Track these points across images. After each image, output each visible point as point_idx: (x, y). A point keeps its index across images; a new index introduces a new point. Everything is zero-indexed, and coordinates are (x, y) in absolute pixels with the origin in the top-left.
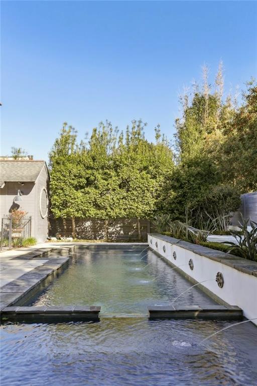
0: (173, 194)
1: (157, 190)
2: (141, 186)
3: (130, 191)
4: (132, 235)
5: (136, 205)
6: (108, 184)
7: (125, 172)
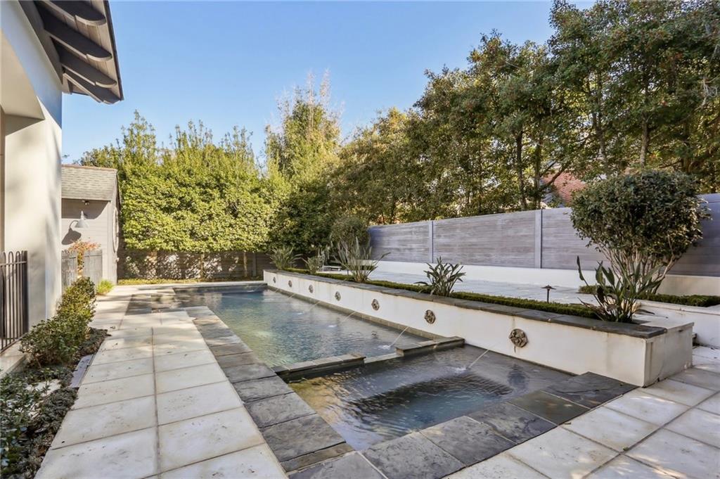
0: (289, 223)
1: (271, 218)
2: (253, 212)
3: (239, 218)
4: (234, 271)
5: (246, 235)
6: (211, 207)
7: (232, 194)
